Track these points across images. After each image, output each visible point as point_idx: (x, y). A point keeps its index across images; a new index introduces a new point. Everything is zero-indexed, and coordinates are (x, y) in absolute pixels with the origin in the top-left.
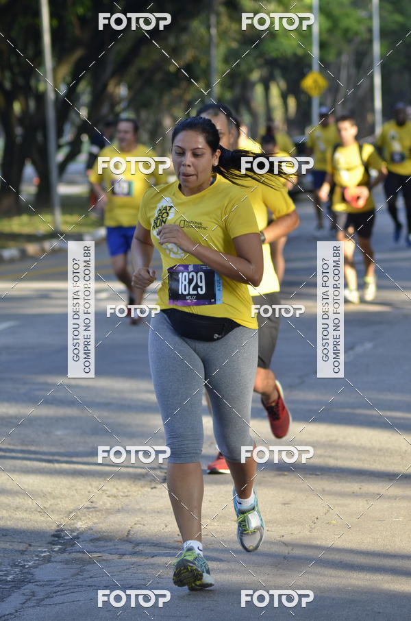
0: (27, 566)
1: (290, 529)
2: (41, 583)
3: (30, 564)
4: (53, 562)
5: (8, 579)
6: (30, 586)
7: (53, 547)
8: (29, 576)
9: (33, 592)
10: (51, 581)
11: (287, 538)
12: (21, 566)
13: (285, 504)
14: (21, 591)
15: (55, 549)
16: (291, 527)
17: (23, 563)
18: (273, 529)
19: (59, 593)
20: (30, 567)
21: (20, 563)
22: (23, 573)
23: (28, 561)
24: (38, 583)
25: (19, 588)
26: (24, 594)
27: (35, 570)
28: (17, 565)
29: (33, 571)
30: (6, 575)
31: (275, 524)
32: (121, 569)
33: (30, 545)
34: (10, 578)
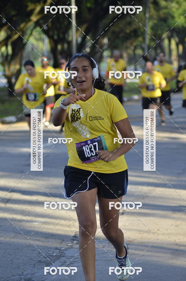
0: (62, 250)
1: (179, 237)
2: (69, 257)
3: (63, 248)
4: (73, 248)
5: (54, 255)
6: (63, 258)
7: (74, 241)
8: (63, 254)
9: (65, 261)
10: (72, 256)
11: (178, 241)
12: (60, 249)
13: (176, 226)
14: (60, 260)
15: (74, 243)
16: (179, 236)
17: (60, 248)
18: (171, 237)
19: (76, 262)
20: (63, 250)
21: (59, 248)
22: (60, 253)
23: (62, 247)
24: (67, 257)
25: (59, 259)
26: (60, 262)
27: (65, 251)
28: (58, 249)
29: (64, 252)
30: (53, 253)
31: (172, 235)
32: (103, 252)
33: (63, 240)
34: (55, 254)
